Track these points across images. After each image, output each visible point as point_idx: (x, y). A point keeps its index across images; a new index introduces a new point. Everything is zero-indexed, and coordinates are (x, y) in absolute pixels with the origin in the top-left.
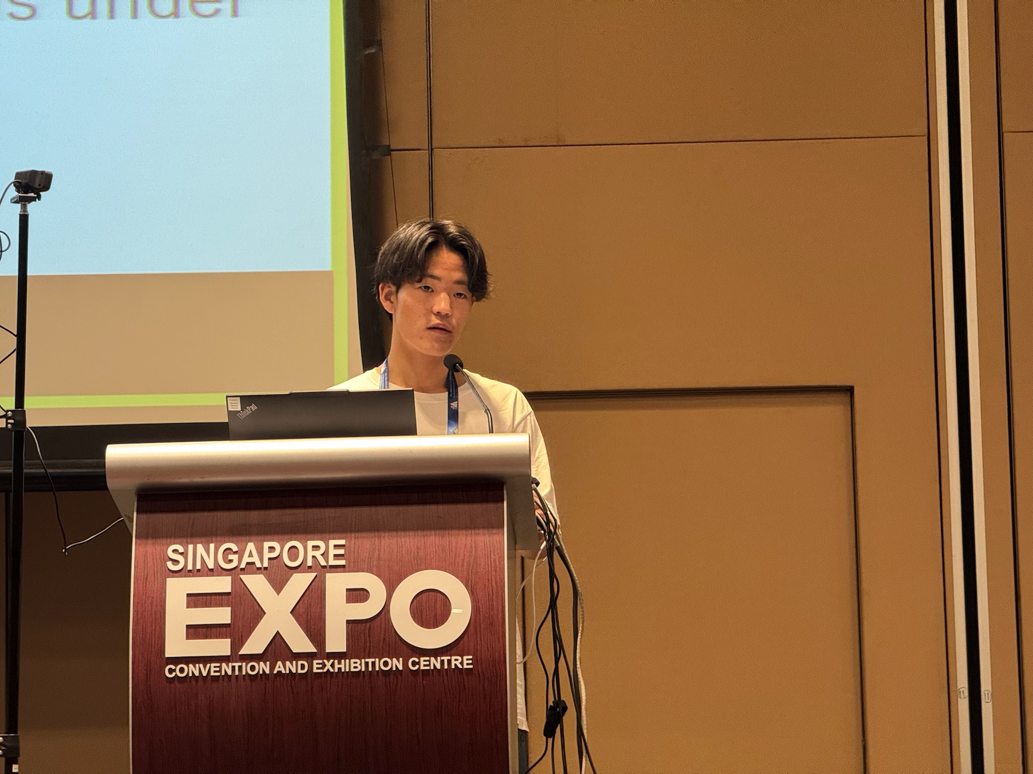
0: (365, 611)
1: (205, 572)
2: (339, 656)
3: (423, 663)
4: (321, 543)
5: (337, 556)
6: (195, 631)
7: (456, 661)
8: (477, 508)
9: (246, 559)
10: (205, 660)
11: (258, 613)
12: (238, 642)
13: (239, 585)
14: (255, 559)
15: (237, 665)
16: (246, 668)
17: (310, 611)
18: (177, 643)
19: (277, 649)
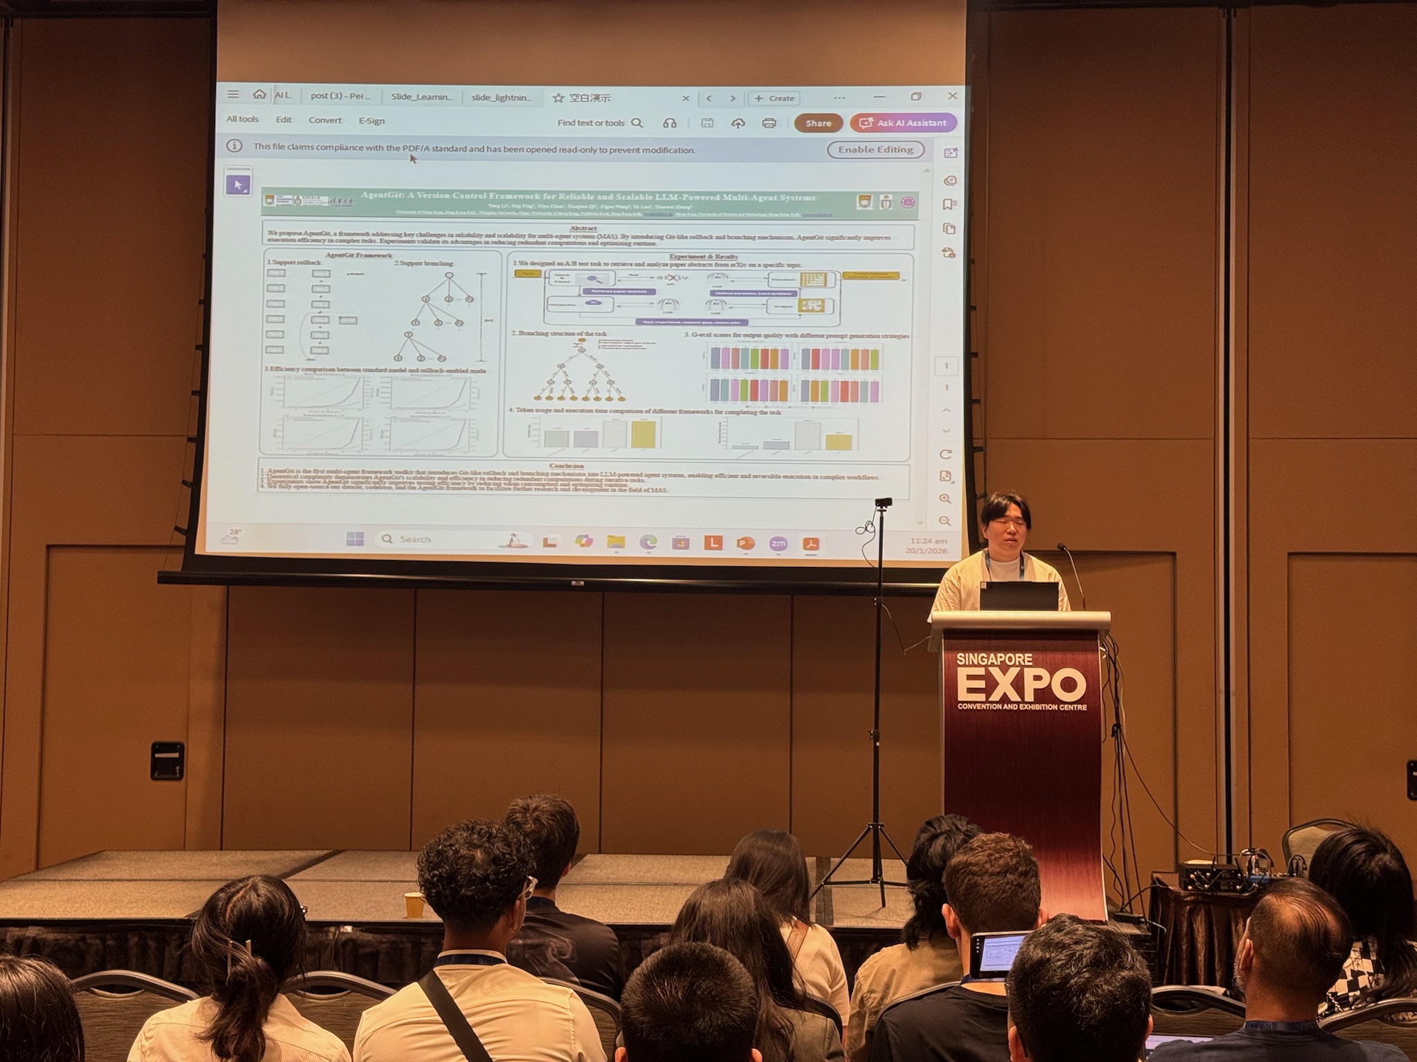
0: (1042, 685)
1: (974, 665)
2: (1031, 703)
3: (1066, 707)
4: (1021, 655)
5: (1028, 661)
6: (970, 690)
7: (1080, 707)
8: (1087, 643)
9: (990, 661)
10: (975, 703)
11: (997, 684)
12: (989, 694)
13: (987, 672)
14: (994, 661)
15: (988, 705)
16: (992, 707)
17: (1018, 684)
18: (963, 695)
19: (1005, 699)
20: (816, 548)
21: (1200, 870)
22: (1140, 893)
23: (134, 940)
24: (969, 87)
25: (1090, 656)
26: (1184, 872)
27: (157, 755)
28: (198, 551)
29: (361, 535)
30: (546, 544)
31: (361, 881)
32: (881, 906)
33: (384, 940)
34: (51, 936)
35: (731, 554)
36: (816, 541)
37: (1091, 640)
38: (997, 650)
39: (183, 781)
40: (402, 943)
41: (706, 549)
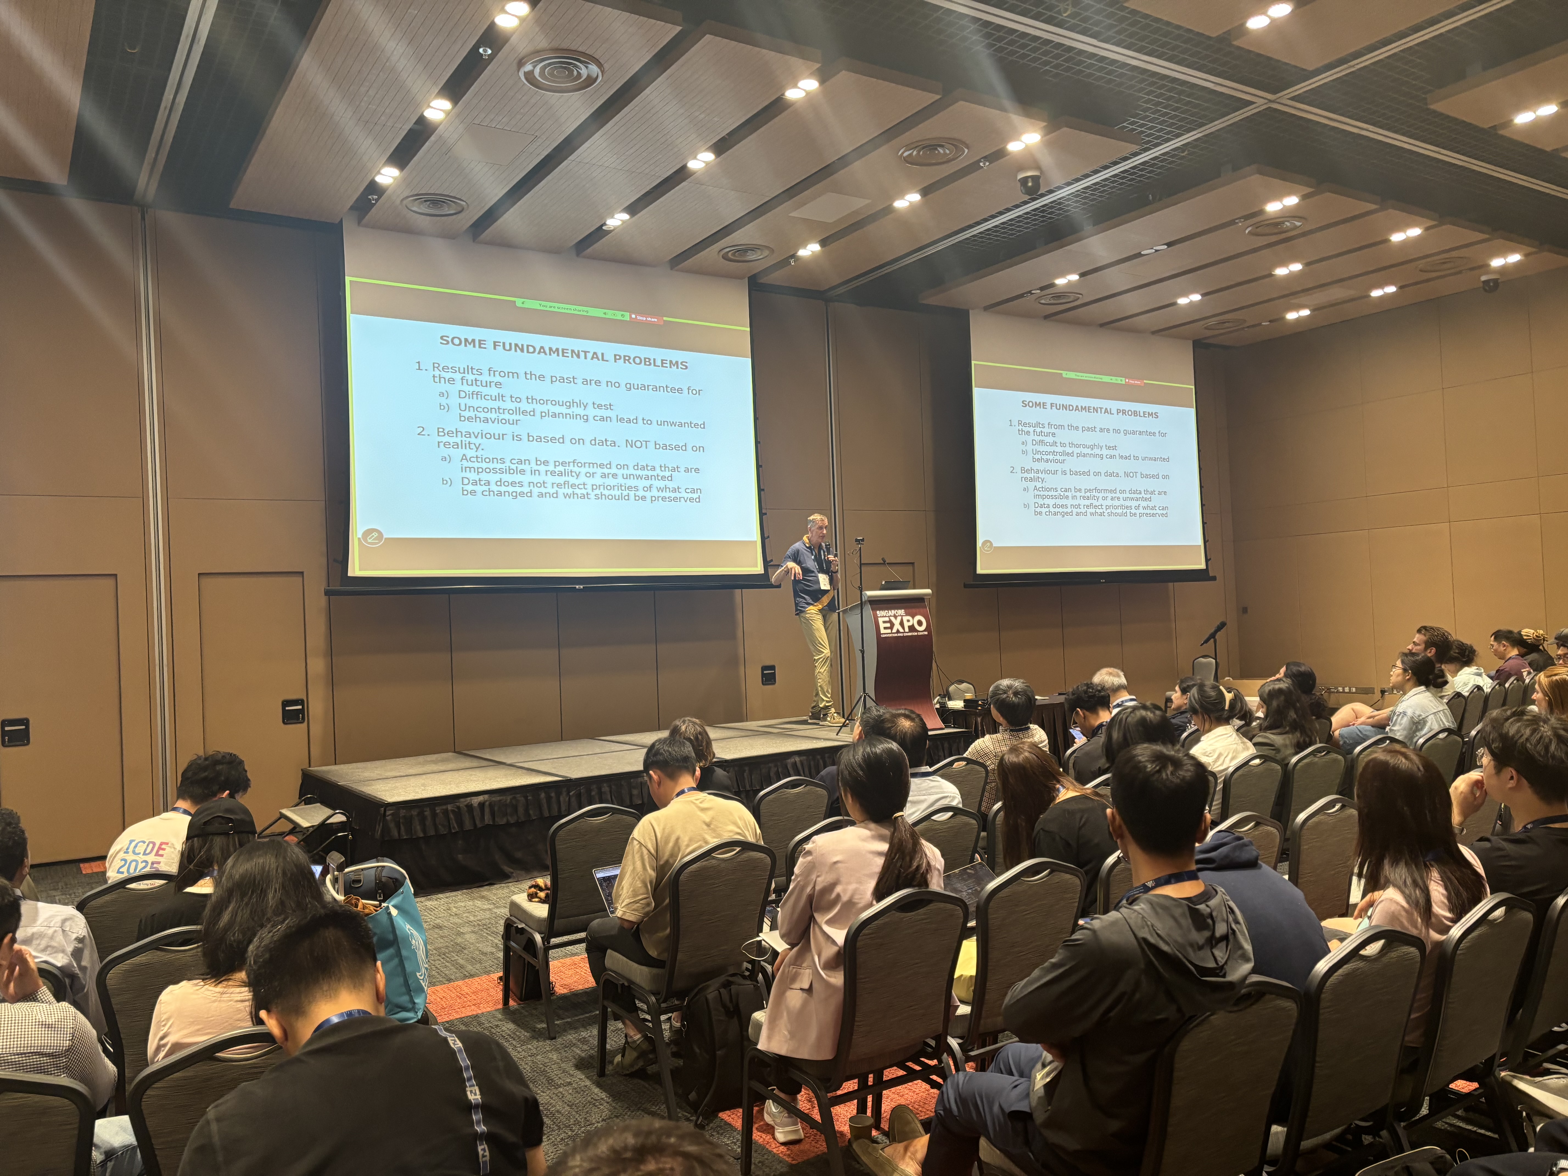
3: (920, 634)
6: (885, 628)
7: (925, 633)
17: (902, 624)
18: (882, 631)
19: (898, 632)
23: (543, 795)
25: (924, 609)
27: (285, 709)
28: (350, 574)
34: (496, 798)
37: (924, 602)
38: (891, 609)
39: (306, 723)
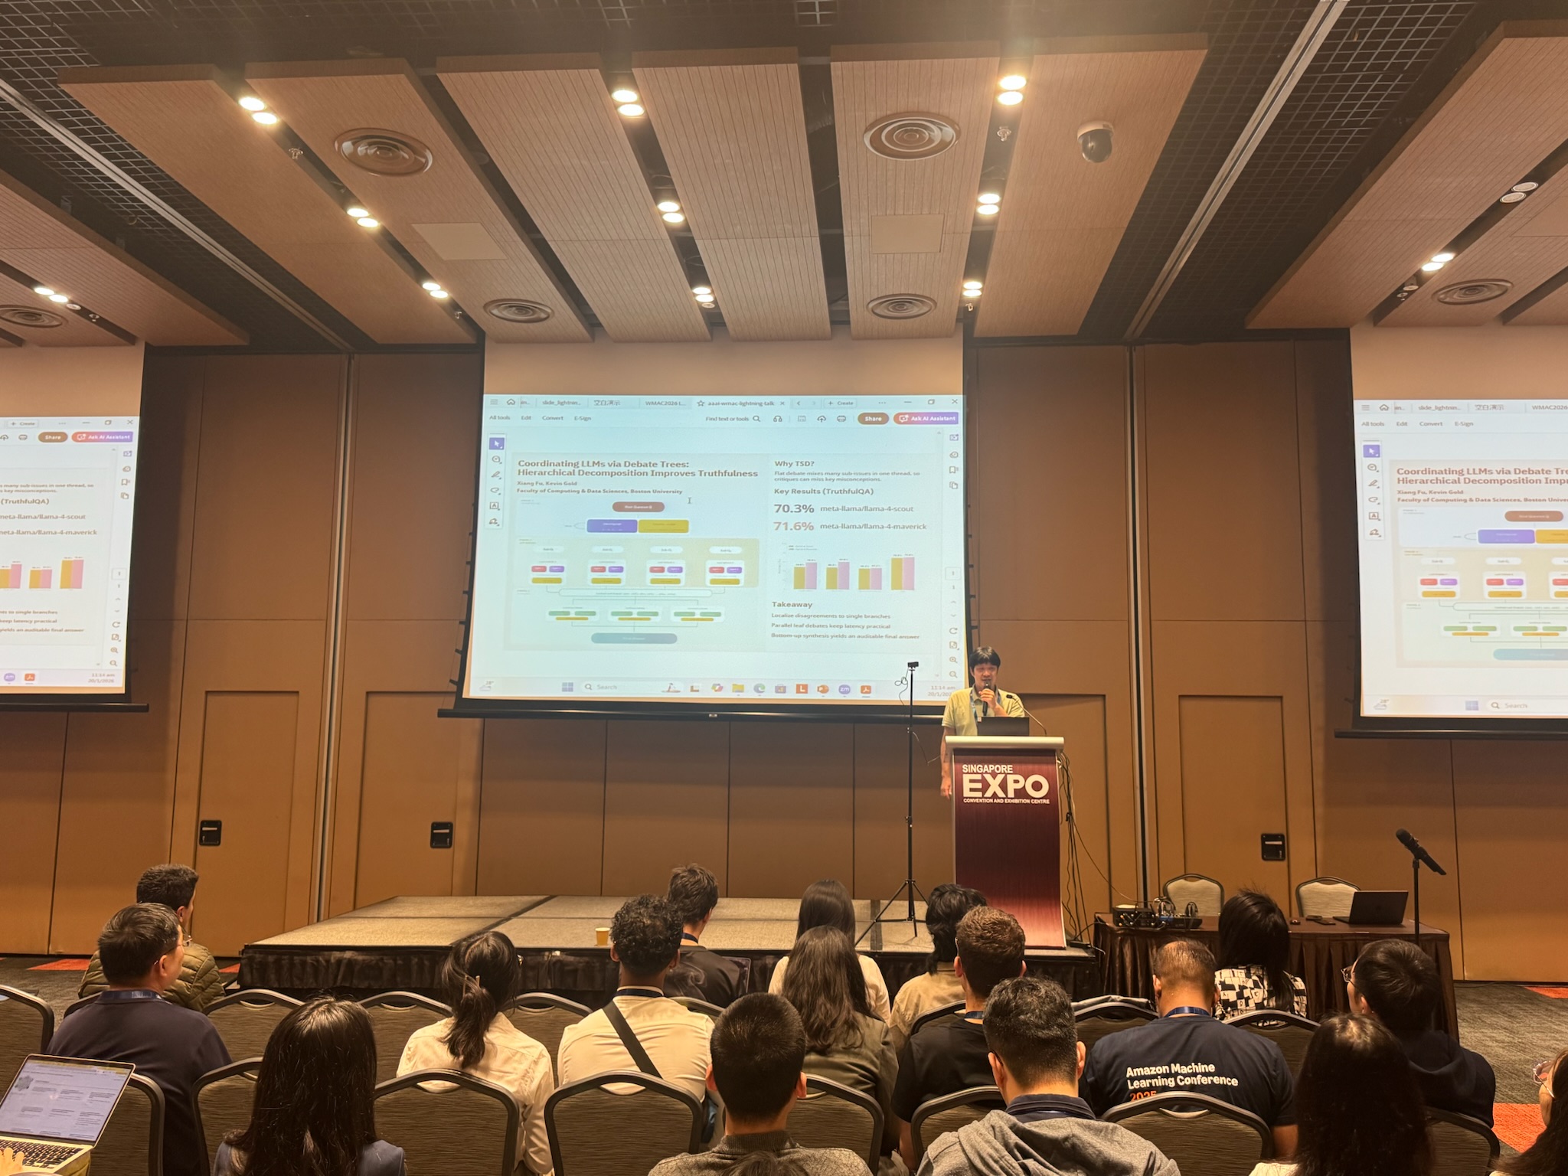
4: (1005, 766)
5: (1009, 770)
6: (972, 790)
8: (1048, 758)
9: (985, 770)
14: (987, 770)
16: (986, 801)
17: (1003, 786)
18: (967, 793)
19: (995, 796)
20: (869, 693)
21: (1127, 912)
22: (1088, 927)
24: (965, 396)
25: (1050, 767)
26: (1117, 913)
27: (435, 831)
28: (464, 696)
29: (572, 684)
30: (692, 690)
31: (567, 918)
32: (914, 935)
33: (581, 960)
34: (360, 957)
35: (813, 697)
36: (869, 688)
37: (1050, 756)
38: (989, 762)
39: (452, 848)
40: (594, 963)
41: (797, 692)
